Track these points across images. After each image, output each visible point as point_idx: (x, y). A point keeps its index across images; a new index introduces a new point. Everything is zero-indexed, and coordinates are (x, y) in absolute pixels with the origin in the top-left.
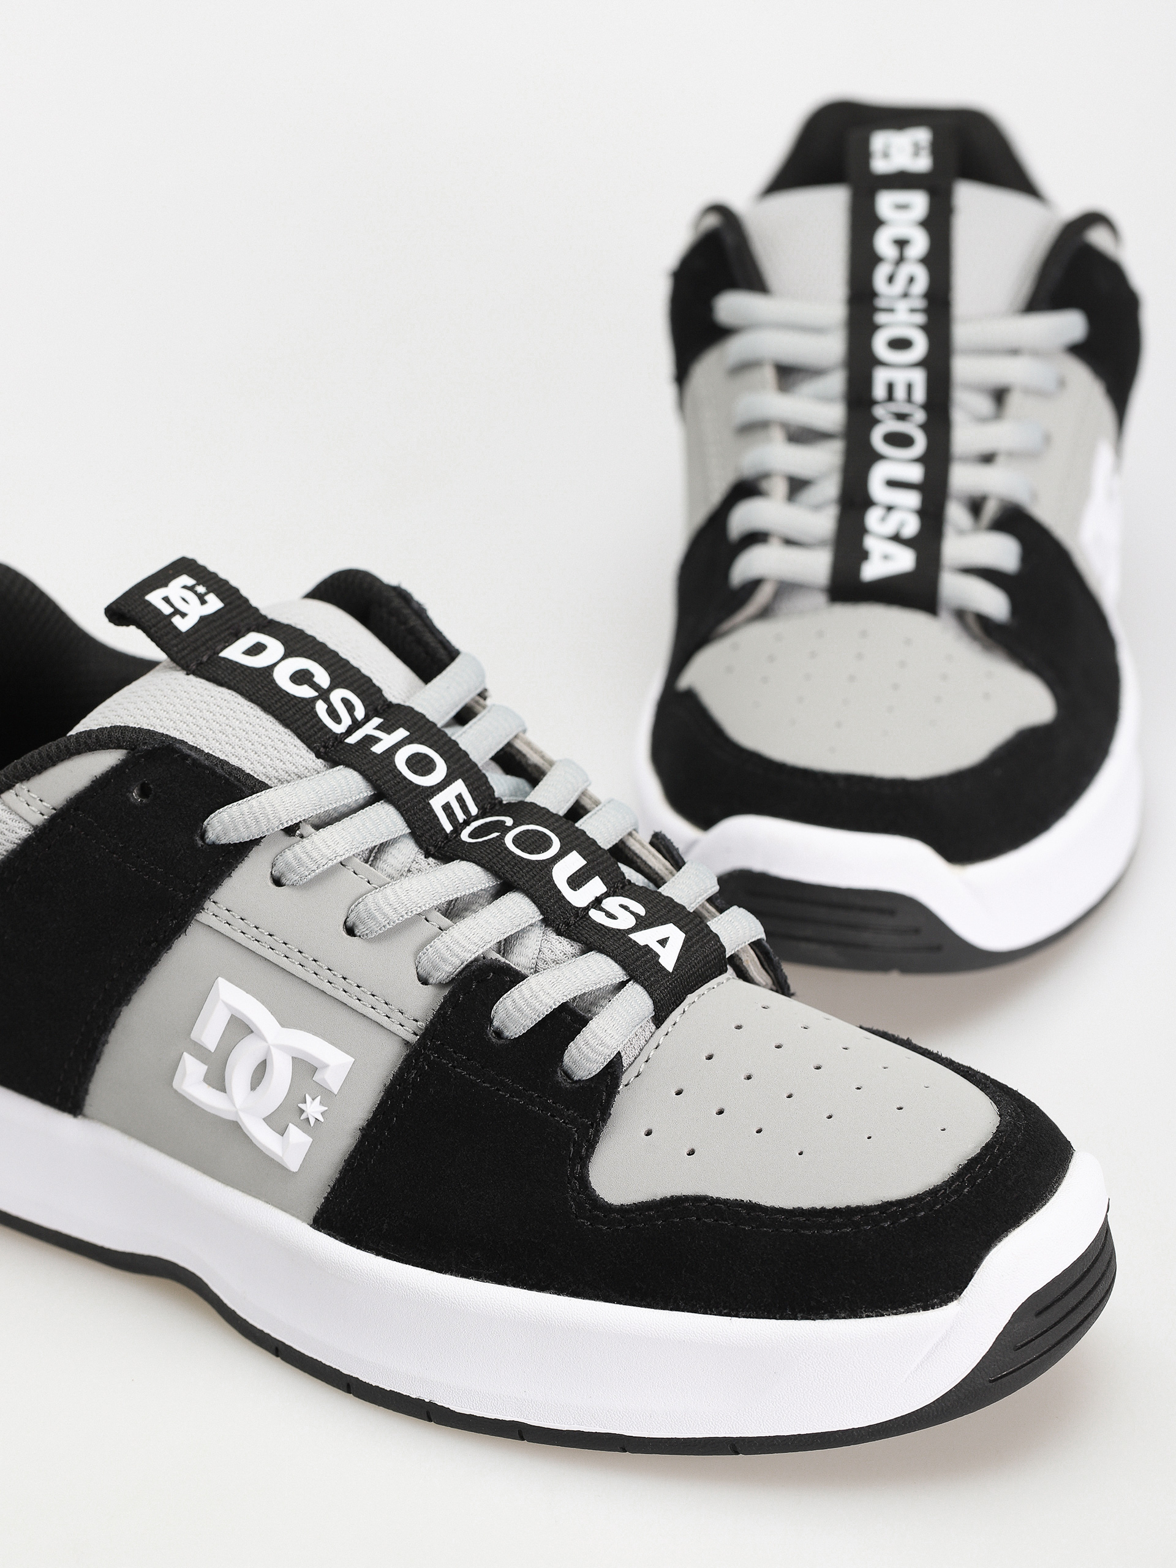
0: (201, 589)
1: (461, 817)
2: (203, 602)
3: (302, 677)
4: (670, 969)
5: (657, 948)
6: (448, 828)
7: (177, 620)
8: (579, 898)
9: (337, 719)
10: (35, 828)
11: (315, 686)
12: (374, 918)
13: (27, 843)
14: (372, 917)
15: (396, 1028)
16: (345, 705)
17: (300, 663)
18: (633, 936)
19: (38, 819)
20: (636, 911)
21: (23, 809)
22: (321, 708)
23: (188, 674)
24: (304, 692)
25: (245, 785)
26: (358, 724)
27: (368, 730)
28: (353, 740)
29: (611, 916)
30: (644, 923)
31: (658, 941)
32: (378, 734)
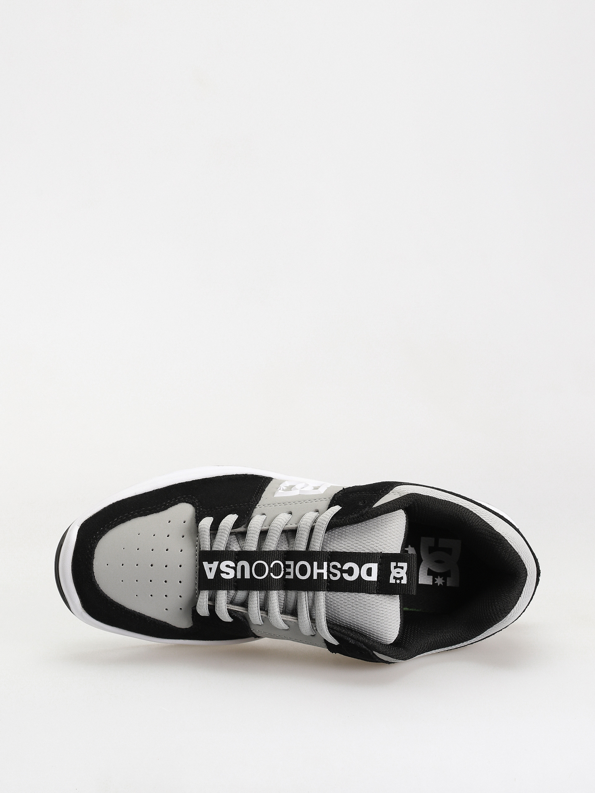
0: (398, 581)
2: (395, 578)
4: (203, 562)
5: (210, 566)
8: (240, 564)
17: (355, 577)
18: (218, 563)
20: (224, 574)
22: (339, 566)
26: (329, 572)
27: (324, 571)
28: (325, 564)
29: (228, 566)
30: (219, 571)
31: (211, 568)
32: (320, 571)
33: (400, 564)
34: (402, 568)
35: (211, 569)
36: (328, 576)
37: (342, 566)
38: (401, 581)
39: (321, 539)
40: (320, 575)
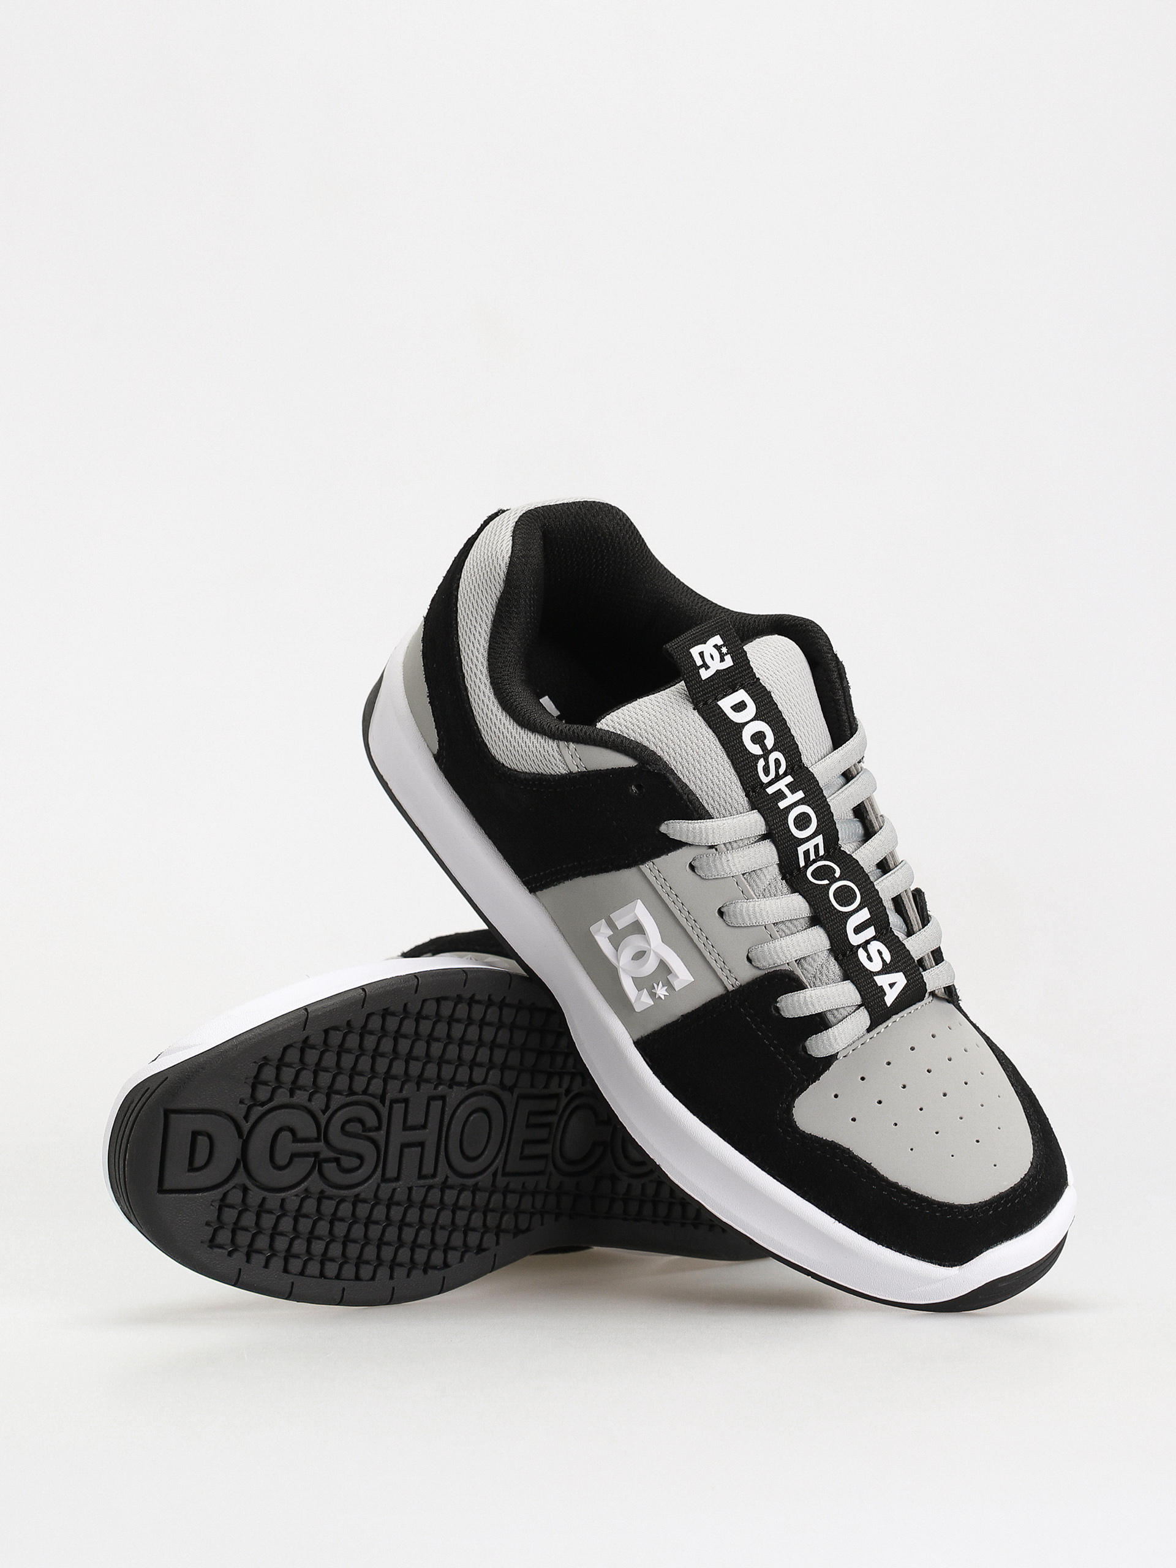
0: (724, 650)
1: (812, 857)
2: (722, 660)
3: (758, 738)
4: (889, 1005)
5: (887, 988)
6: (802, 864)
7: (702, 671)
8: (855, 940)
9: (767, 773)
10: (571, 772)
11: (763, 747)
12: (736, 918)
13: (562, 777)
14: (735, 915)
15: (724, 979)
16: (776, 764)
17: (761, 726)
18: (876, 978)
19: (575, 769)
20: (885, 958)
21: (568, 758)
22: (761, 763)
23: (694, 709)
24: (756, 750)
25: (697, 811)
26: (778, 778)
27: (781, 785)
28: (770, 790)
29: (870, 959)
30: (886, 969)
31: (889, 984)
32: (786, 791)
33: (699, 662)
34: (701, 654)
35: (891, 985)
36: (785, 774)
37: (758, 757)
38: (722, 645)
39: (741, 818)
40: (792, 787)
